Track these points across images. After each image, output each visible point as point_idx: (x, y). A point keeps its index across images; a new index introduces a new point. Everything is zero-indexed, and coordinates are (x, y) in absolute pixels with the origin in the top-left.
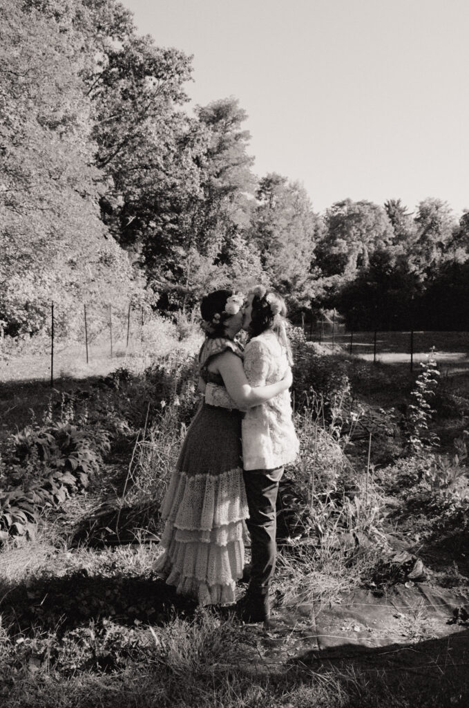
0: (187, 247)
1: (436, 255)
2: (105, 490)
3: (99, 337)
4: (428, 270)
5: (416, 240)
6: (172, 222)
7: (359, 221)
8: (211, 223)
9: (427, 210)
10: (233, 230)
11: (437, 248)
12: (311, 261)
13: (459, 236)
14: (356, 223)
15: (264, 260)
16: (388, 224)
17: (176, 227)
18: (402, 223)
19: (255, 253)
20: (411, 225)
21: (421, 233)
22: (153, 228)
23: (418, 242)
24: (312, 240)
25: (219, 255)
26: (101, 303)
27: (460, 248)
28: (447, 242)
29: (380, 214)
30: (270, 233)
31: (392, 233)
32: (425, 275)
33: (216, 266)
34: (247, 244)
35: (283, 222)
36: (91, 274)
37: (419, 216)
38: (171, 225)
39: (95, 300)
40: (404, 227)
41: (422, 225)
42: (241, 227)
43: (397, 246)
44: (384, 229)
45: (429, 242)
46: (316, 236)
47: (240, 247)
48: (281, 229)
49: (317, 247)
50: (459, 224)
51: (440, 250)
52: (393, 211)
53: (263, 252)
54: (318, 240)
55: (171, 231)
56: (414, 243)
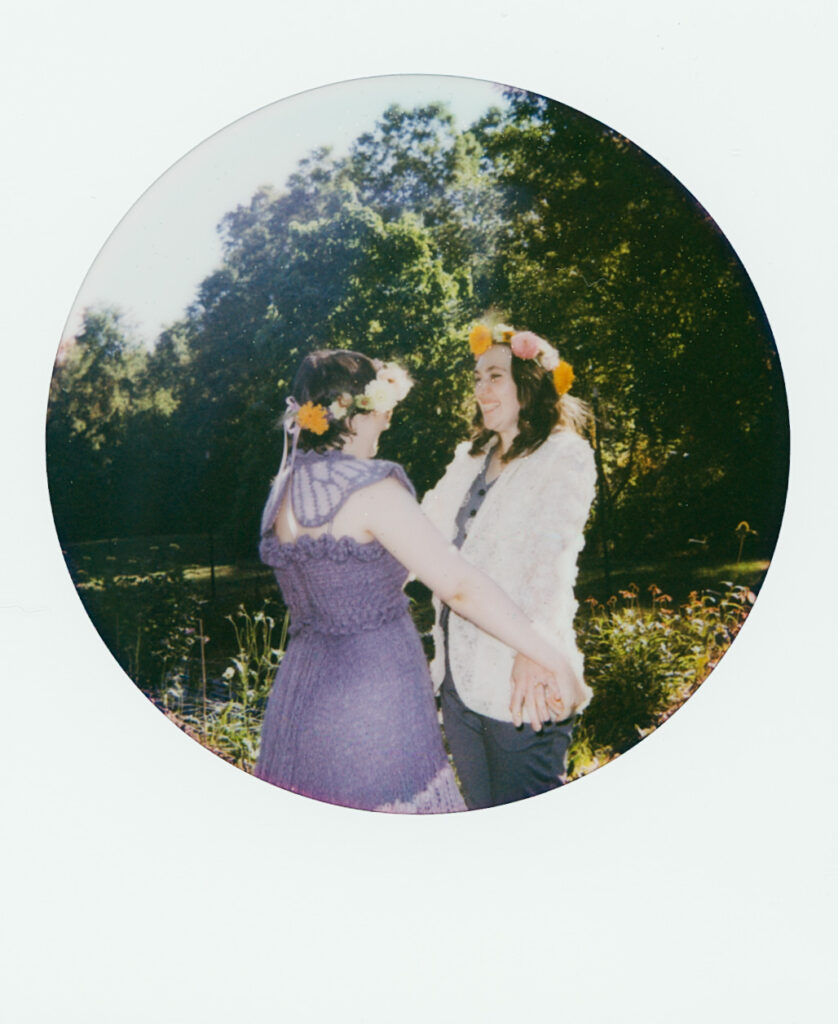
1: (119, 401)
4: (105, 429)
5: (78, 376)
9: (97, 322)
11: (121, 389)
13: (161, 368)
21: (89, 363)
23: (85, 378)
27: (162, 389)
28: (137, 379)
32: (102, 437)
37: (84, 332)
41: (91, 349)
45: (106, 379)
51: (126, 392)
56: (76, 381)
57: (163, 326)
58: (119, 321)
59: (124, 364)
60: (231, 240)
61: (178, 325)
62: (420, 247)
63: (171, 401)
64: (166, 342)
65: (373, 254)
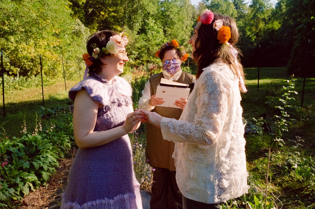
0: (122, 26)
1: (262, 25)
2: (62, 181)
3: (75, 75)
4: (257, 35)
5: (250, 18)
6: (113, 12)
7: (218, 8)
8: (135, 12)
10: (147, 15)
11: (262, 22)
12: (191, 31)
13: (275, 14)
14: (215, 10)
15: (165, 32)
16: (234, 10)
17: (115, 15)
18: (242, 9)
19: (160, 28)
20: (247, 9)
21: (253, 14)
22: (103, 15)
24: (191, 20)
25: (140, 29)
26: (76, 57)
29: (229, 4)
30: (168, 16)
31: (236, 14)
32: (255, 37)
33: (138, 35)
34: (155, 23)
35: (175, 10)
36: (68, 41)
37: (252, 4)
38: (113, 14)
39: (71, 55)
40: (243, 11)
41: (254, 9)
42: (152, 13)
43: (239, 22)
44: (231, 12)
45: (258, 18)
46: (193, 18)
47: (152, 25)
48: (174, 14)
49: (194, 24)
50: (274, 8)
51: (264, 22)
52: (237, 2)
53: (164, 27)
54: (195, 20)
55: (114, 17)
56: (249, 20)
59: (264, 13)
63: (278, 25)
64: (279, 5)
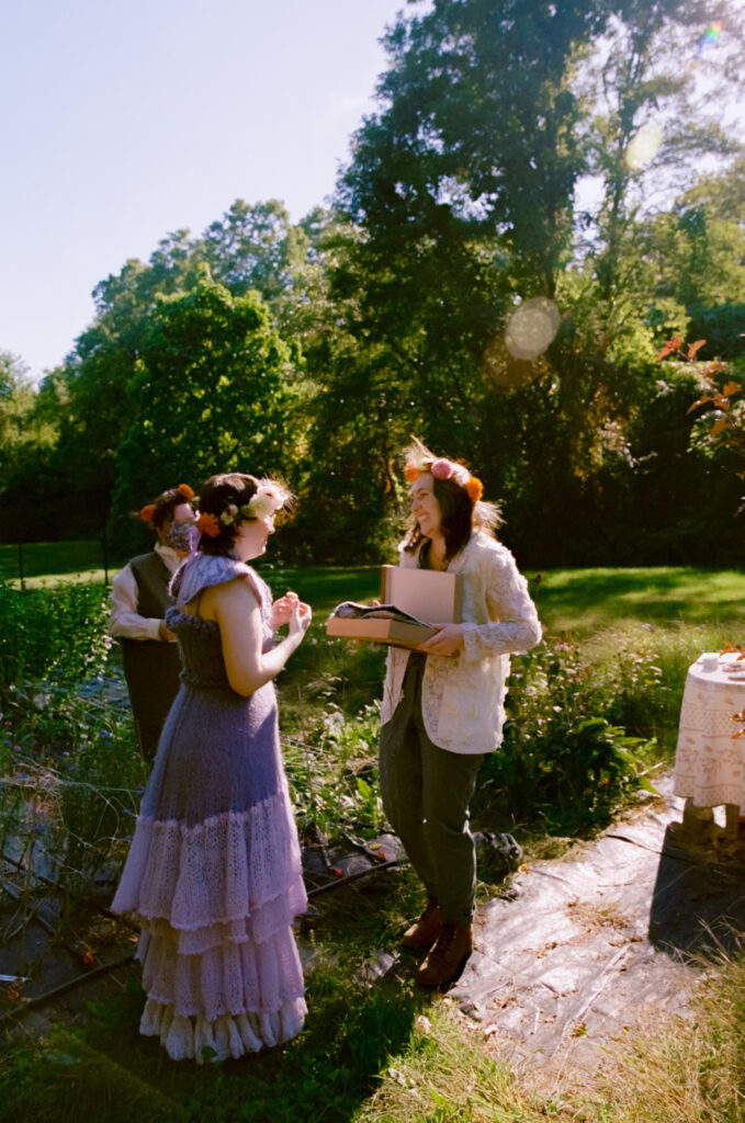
1: (11, 433)
11: (12, 423)
27: (46, 424)
28: (26, 415)
50: (38, 391)
51: (15, 426)
57: (46, 371)
58: (11, 367)
59: (14, 401)
60: (104, 303)
61: (57, 370)
62: (262, 319)
63: (54, 433)
64: (49, 385)
65: (224, 322)
